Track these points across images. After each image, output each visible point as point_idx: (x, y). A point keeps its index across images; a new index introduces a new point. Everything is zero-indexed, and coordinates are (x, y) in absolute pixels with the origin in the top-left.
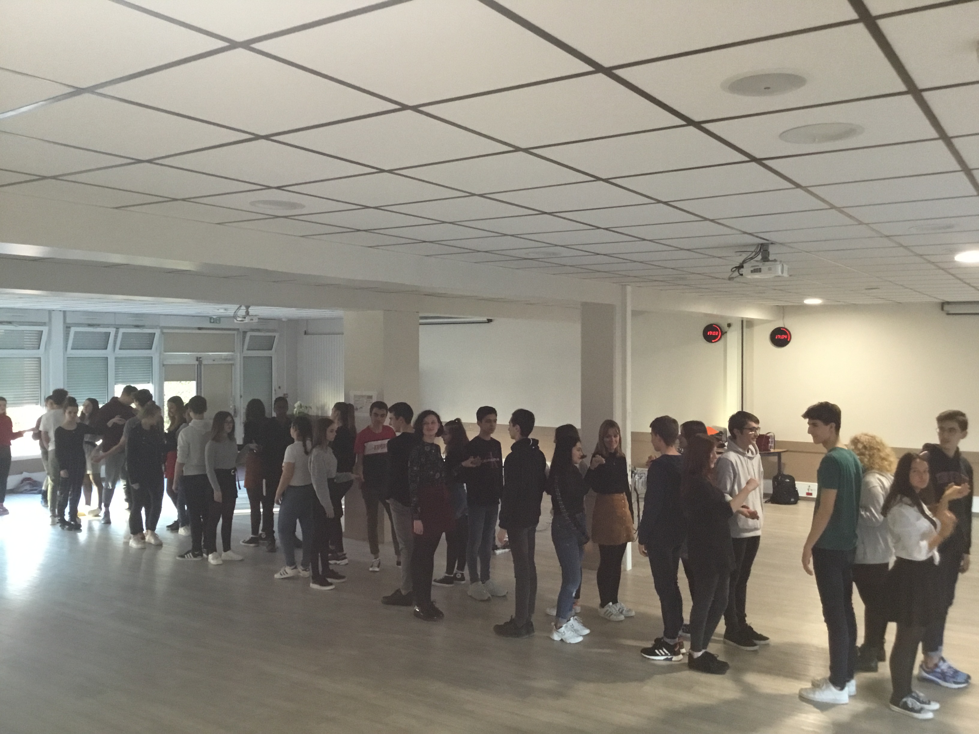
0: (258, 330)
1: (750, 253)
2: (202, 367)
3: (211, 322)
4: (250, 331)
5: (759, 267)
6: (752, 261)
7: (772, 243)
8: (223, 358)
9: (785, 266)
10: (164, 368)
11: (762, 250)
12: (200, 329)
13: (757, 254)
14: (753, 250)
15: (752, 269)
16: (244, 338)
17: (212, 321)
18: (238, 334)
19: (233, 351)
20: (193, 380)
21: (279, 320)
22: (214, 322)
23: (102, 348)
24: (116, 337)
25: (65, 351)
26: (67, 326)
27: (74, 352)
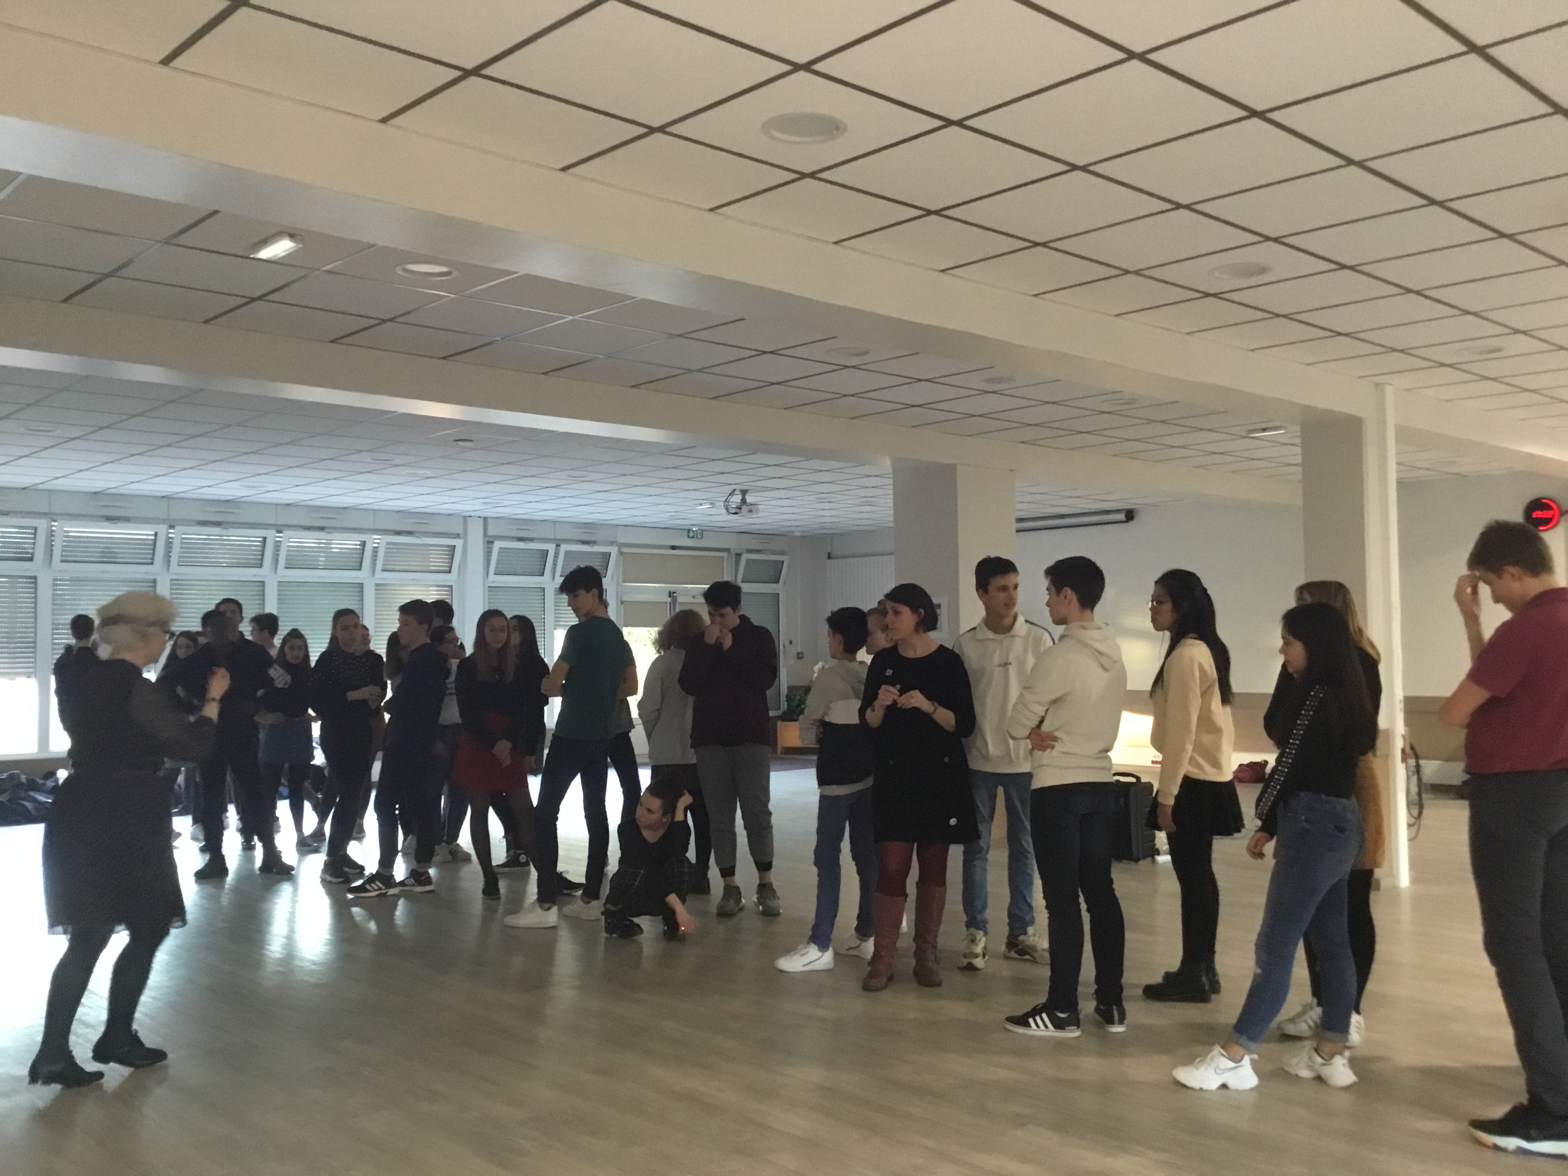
0: (758, 551)
3: (689, 537)
4: (744, 553)
10: (622, 606)
12: (674, 548)
16: (738, 562)
17: (691, 534)
18: (728, 558)
21: (788, 535)
22: (693, 537)
23: (538, 573)
24: (555, 559)
25: (486, 577)
26: (489, 540)
27: (498, 578)
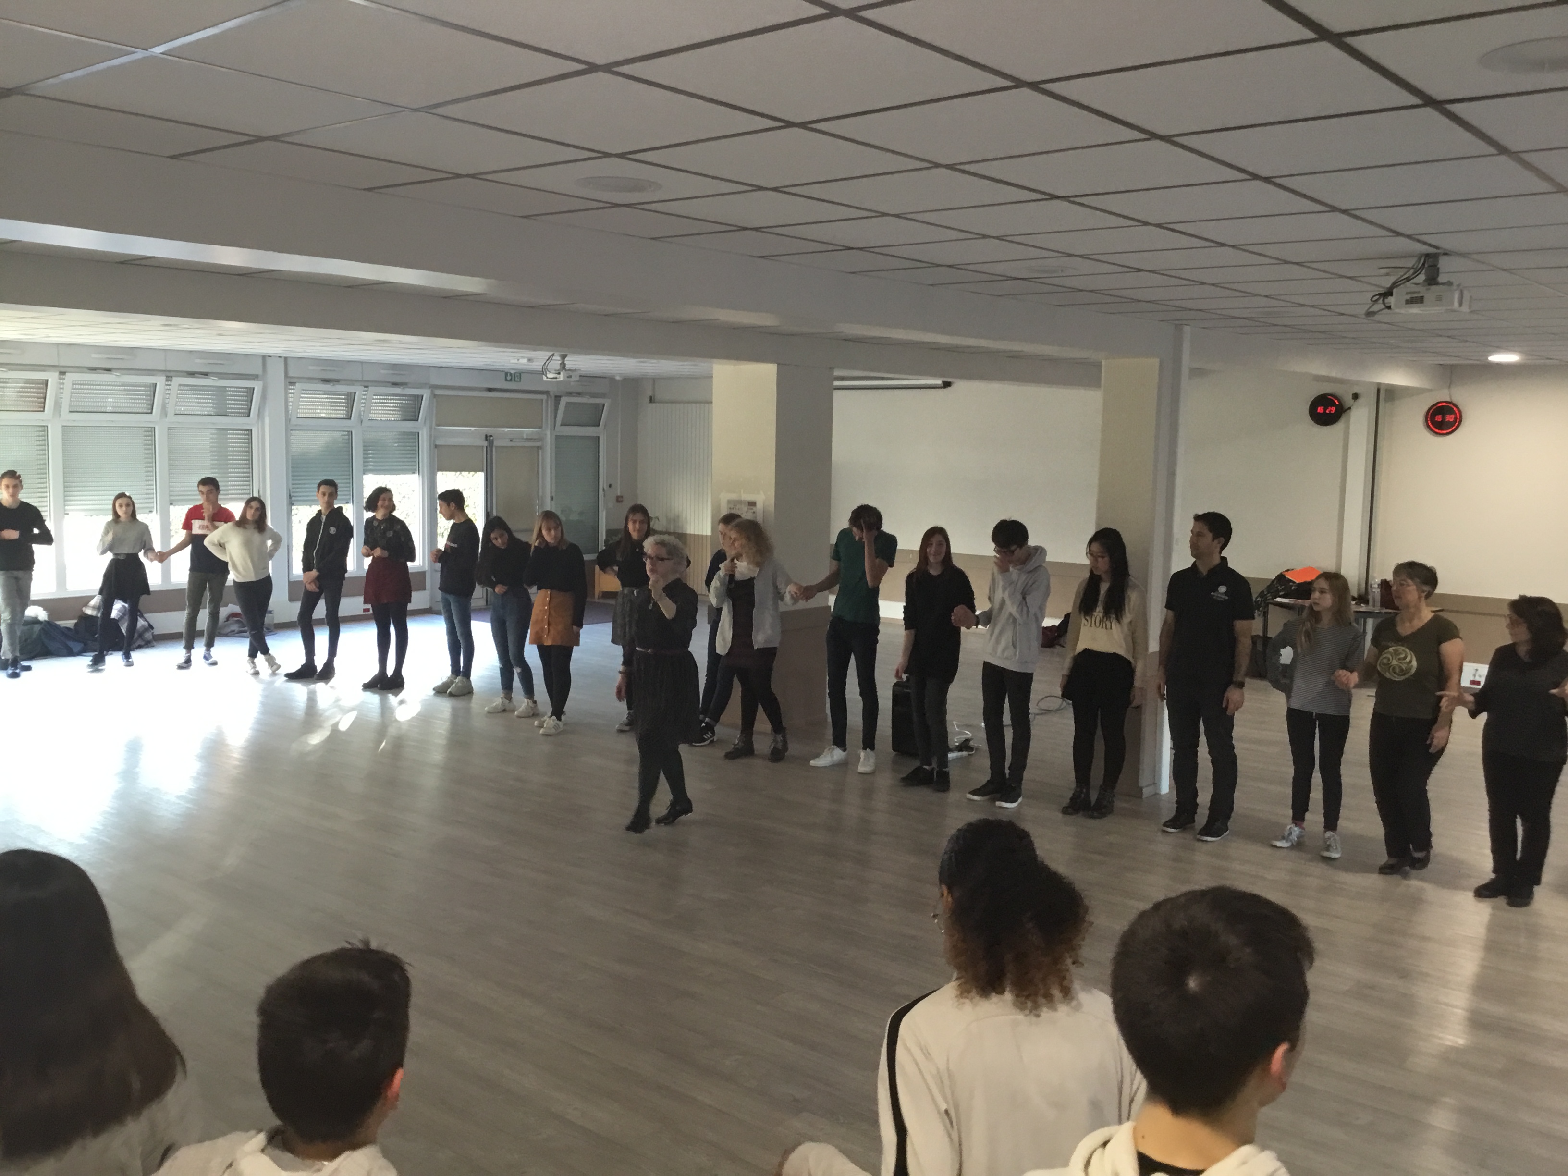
0: (579, 394)
1: (1406, 270)
2: (494, 448)
3: (506, 380)
4: (566, 396)
5: (1419, 295)
6: (1408, 284)
7: (1445, 254)
8: (525, 437)
9: (1466, 293)
10: (436, 450)
11: (1426, 266)
12: (490, 390)
13: (1417, 272)
14: (1410, 265)
15: (1408, 297)
16: (557, 404)
17: (509, 378)
18: (547, 399)
19: (540, 427)
20: (479, 471)
21: (612, 379)
22: (511, 380)
23: (344, 416)
24: (363, 401)
25: (288, 420)
26: (291, 382)
27: (300, 421)
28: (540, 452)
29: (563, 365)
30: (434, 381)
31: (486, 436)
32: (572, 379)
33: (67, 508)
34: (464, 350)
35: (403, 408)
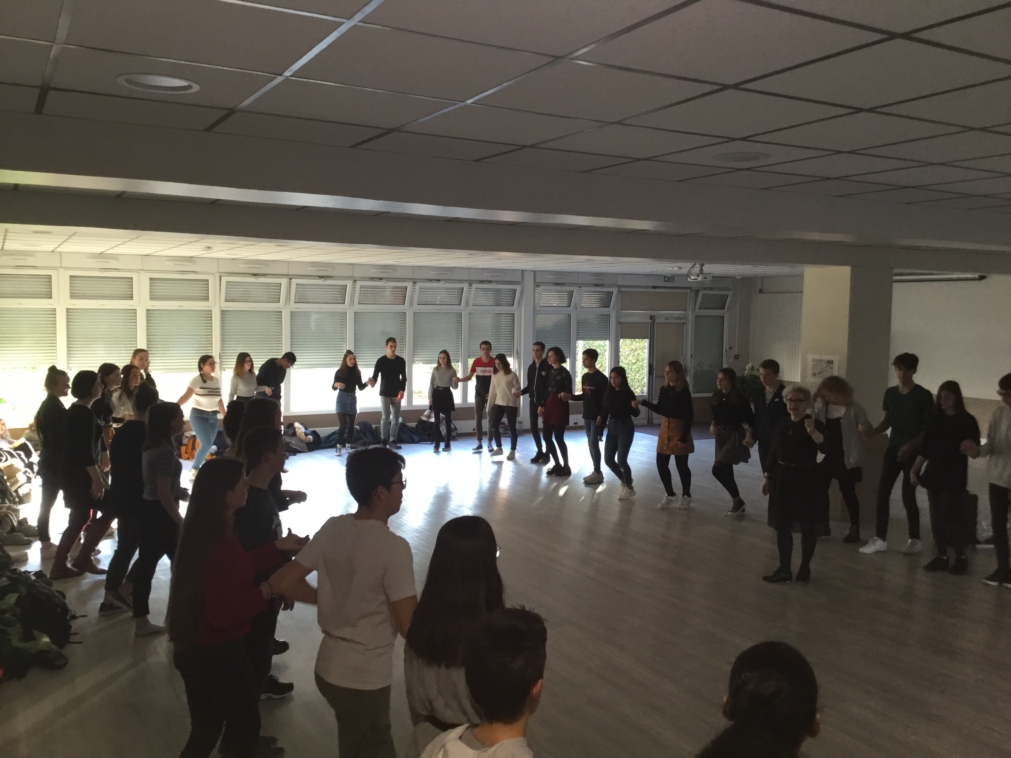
0: (711, 289)
2: (655, 324)
3: (665, 281)
4: (702, 290)
8: (675, 317)
10: (620, 325)
16: (697, 296)
17: (666, 279)
18: (690, 293)
19: (685, 311)
20: (647, 338)
21: (732, 278)
22: (668, 281)
23: (566, 305)
24: (578, 296)
25: (535, 308)
26: (537, 285)
27: (542, 309)
28: (685, 326)
29: (701, 270)
30: (620, 283)
31: (651, 316)
32: (707, 280)
33: (414, 359)
34: (638, 264)
35: (601, 300)
